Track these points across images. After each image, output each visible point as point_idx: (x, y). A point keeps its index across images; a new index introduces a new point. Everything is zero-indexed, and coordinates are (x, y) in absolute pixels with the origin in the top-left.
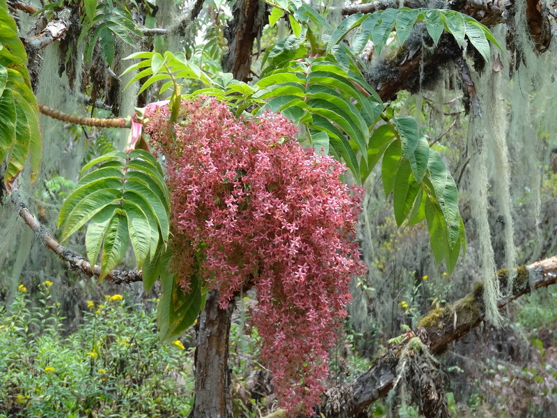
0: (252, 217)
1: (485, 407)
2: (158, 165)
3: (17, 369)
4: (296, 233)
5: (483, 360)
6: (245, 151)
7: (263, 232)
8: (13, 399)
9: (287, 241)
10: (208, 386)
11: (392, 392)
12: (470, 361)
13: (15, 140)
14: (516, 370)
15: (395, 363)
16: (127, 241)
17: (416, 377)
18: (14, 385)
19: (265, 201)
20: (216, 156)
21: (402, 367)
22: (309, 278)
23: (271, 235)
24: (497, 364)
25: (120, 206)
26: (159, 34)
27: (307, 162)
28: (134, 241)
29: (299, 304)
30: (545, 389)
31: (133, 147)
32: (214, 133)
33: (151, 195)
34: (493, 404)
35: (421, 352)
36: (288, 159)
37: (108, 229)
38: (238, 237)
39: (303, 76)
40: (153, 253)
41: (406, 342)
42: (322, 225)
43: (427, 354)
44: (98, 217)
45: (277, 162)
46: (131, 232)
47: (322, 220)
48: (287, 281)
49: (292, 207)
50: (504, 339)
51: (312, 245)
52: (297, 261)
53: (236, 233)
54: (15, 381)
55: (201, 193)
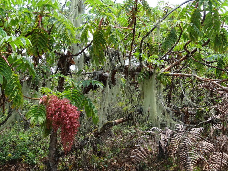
0: (61, 116)
1: (105, 146)
2: (44, 107)
3: (14, 138)
4: (68, 119)
5: (105, 137)
6: (60, 105)
7: (62, 119)
8: (13, 144)
9: (67, 121)
10: (52, 143)
11: (87, 144)
12: (103, 137)
13: (18, 102)
14: (111, 139)
15: (88, 139)
16: (38, 121)
17: (92, 142)
18: (14, 141)
19: (63, 114)
20: (55, 106)
21: (89, 140)
22: (70, 127)
23: (64, 120)
24: (108, 138)
25: (37, 115)
26: (46, 80)
27: (71, 107)
28: (39, 121)
29: (68, 132)
30: (116, 143)
31: (40, 104)
32: (55, 101)
33: (43, 112)
34: (107, 145)
35: (93, 137)
36: (67, 106)
37: (35, 118)
38: (58, 120)
39: (70, 91)
40: (42, 123)
41: (90, 135)
42: (73, 118)
43: (94, 137)
44: (33, 116)
45: (65, 107)
46: (39, 119)
47: (73, 117)
48: (66, 128)
49: (68, 115)
50: (110, 133)
51: (71, 121)
52: (68, 124)
53: (58, 119)
54: (14, 140)
55: (52, 112)
